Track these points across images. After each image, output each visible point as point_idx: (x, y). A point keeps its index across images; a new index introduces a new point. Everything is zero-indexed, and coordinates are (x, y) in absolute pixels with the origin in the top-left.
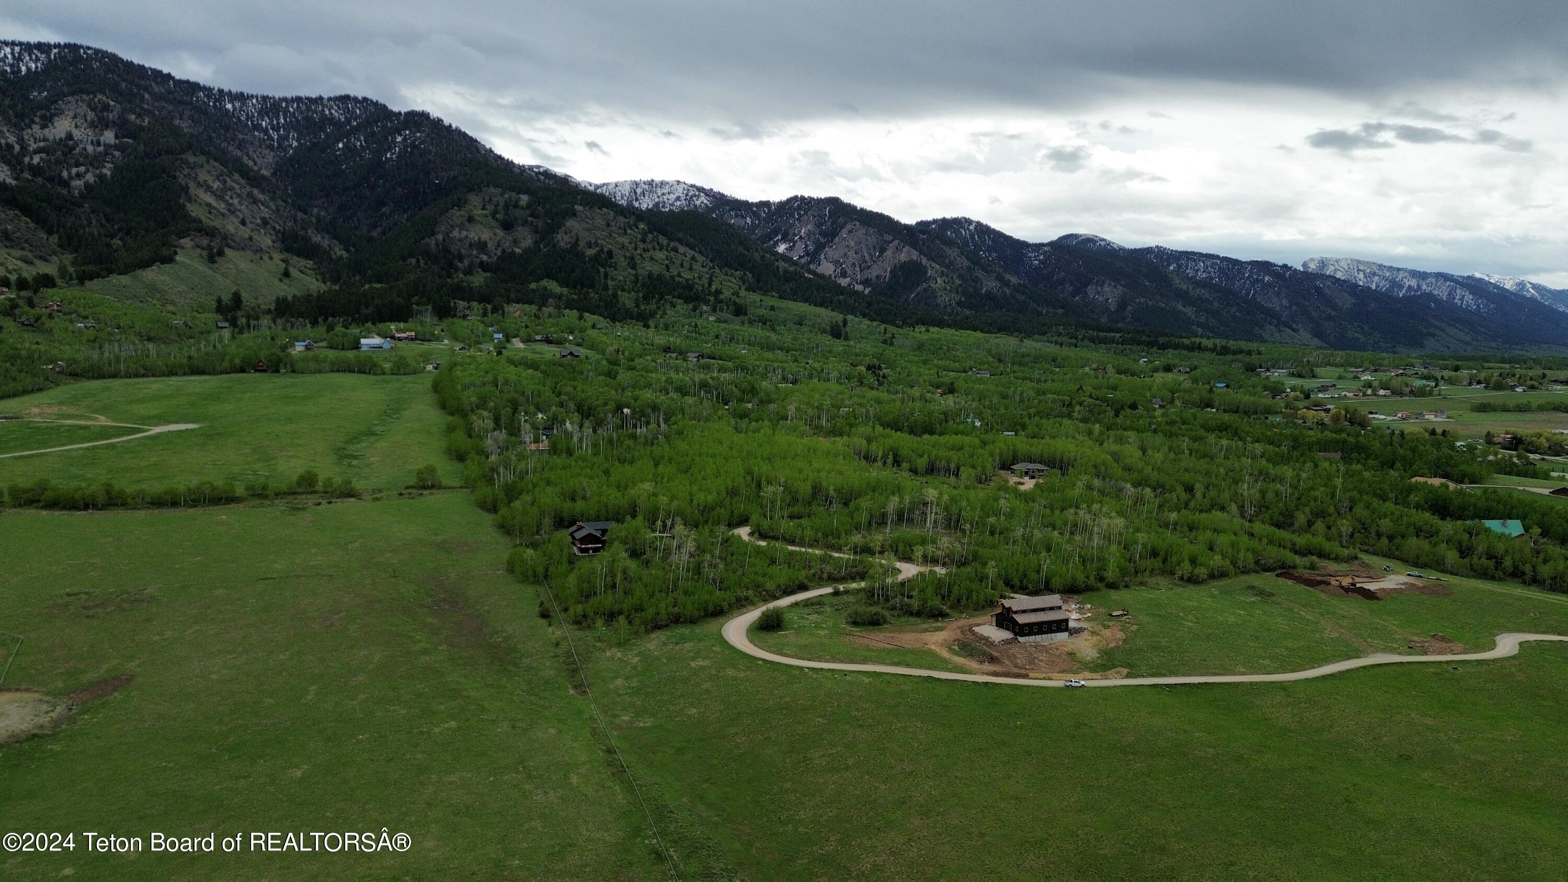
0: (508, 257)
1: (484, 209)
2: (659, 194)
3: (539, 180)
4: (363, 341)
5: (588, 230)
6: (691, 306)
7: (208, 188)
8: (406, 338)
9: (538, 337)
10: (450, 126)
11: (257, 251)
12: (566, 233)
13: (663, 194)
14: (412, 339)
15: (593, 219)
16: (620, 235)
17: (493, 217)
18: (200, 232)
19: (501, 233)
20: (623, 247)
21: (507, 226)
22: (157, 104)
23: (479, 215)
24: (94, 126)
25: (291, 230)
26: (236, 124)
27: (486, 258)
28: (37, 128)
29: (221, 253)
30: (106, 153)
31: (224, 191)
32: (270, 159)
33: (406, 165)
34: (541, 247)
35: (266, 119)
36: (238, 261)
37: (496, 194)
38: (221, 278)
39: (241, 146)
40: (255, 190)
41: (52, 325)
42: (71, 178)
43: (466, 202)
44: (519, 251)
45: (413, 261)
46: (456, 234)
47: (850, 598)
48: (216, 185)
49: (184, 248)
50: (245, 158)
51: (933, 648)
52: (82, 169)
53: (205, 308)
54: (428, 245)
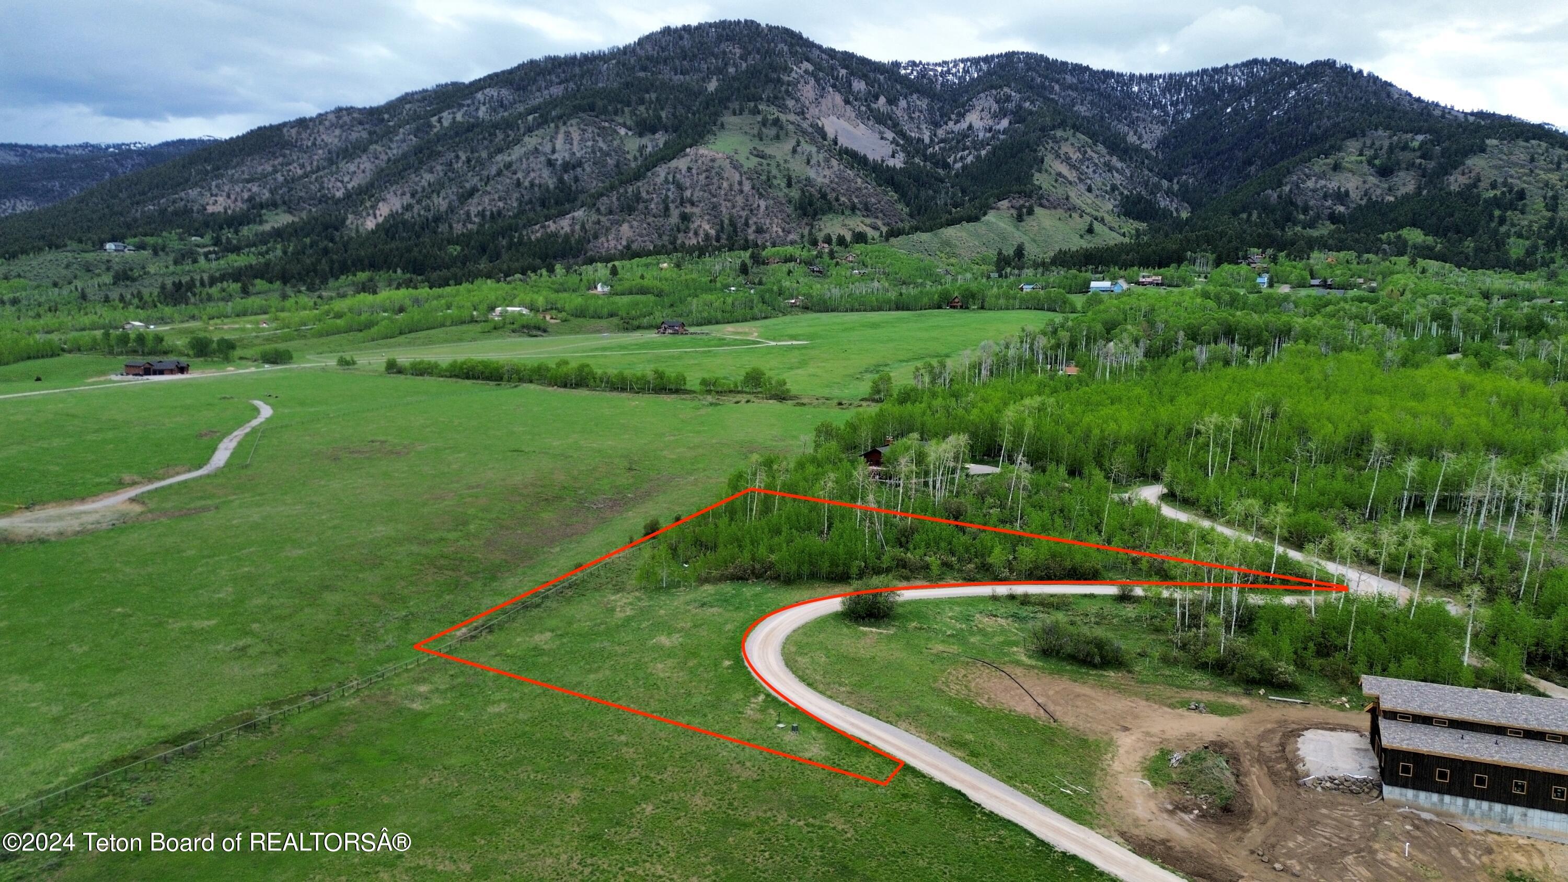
0: (1374, 206)
1: (1361, 155)
4: (1094, 284)
5: (1499, 167)
7: (1067, 160)
8: (1150, 283)
9: (1315, 283)
11: (1069, 210)
12: (1463, 174)
15: (1511, 154)
17: (1370, 163)
18: (1020, 193)
19: (1372, 180)
20: (1546, 185)
21: (1385, 172)
22: (1063, 93)
23: (1351, 163)
24: (995, 116)
25: (1139, 194)
26: (1136, 104)
27: (1342, 209)
28: (951, 124)
29: (1030, 212)
30: (993, 137)
31: (1082, 162)
32: (1158, 133)
33: (1289, 119)
34: (1425, 192)
35: (1168, 96)
36: (1044, 219)
37: (1382, 137)
38: (1017, 234)
39: (1132, 124)
40: (1115, 159)
41: (834, 271)
42: (955, 161)
43: (1339, 149)
44: (1392, 199)
45: (1244, 216)
46: (1310, 184)
47: (1130, 611)
48: (1075, 156)
49: (998, 209)
50: (1131, 133)
51: (1126, 741)
52: (967, 152)
53: (984, 261)
54: (1268, 197)
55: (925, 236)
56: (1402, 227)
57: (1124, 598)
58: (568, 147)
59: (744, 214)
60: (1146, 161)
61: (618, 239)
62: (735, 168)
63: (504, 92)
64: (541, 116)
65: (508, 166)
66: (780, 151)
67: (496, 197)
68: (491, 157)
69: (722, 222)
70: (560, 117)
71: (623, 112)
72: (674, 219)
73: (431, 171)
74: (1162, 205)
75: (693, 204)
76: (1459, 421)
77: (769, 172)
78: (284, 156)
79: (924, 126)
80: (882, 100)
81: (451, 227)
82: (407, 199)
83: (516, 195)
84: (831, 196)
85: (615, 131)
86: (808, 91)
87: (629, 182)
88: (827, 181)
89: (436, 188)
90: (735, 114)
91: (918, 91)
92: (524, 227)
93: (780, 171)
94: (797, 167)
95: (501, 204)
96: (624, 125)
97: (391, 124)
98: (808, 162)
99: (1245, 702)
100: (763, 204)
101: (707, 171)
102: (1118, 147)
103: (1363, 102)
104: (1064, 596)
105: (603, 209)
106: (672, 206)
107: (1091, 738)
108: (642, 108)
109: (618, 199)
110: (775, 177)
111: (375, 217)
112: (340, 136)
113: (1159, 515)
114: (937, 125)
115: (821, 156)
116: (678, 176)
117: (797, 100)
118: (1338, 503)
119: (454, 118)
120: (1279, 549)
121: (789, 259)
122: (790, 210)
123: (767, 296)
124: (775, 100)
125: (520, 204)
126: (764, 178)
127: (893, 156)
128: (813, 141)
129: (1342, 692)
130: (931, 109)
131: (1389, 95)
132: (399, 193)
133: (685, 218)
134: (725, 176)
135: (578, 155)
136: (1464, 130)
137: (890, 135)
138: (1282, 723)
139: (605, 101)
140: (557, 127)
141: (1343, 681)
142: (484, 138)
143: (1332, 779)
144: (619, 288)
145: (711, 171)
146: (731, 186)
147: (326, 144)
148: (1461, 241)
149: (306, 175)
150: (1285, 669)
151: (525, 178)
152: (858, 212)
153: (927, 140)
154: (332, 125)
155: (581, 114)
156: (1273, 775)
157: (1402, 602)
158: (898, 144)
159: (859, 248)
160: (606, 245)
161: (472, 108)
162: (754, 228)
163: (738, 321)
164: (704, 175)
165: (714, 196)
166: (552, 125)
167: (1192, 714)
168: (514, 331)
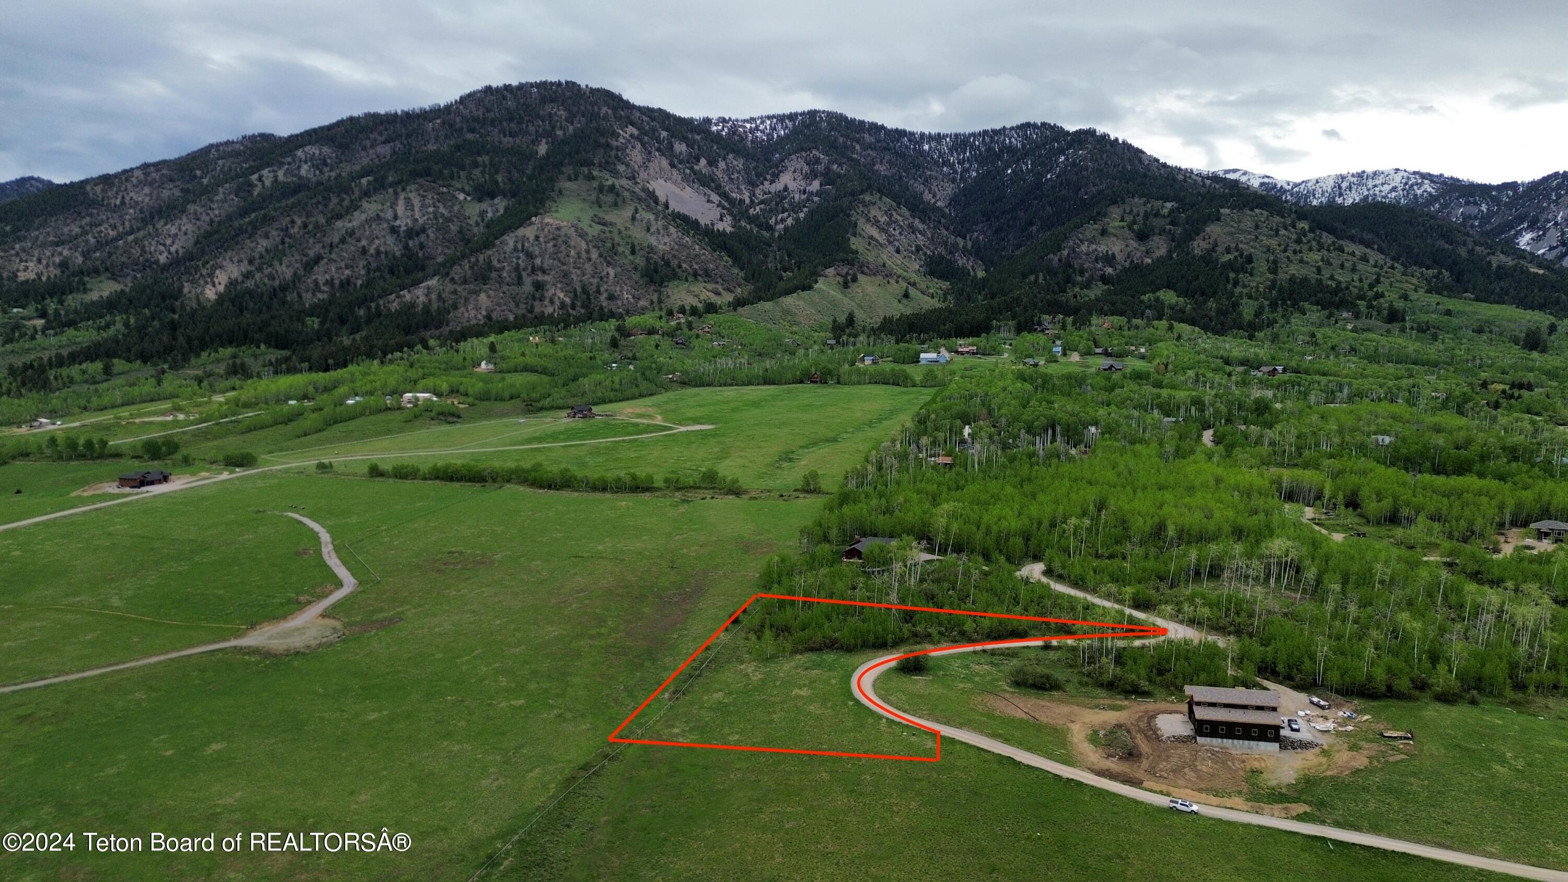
0: (1136, 268)
1: (1122, 220)
2: (1370, 186)
3: (1204, 185)
4: (923, 355)
5: (1231, 234)
6: (1326, 312)
7: (876, 223)
8: (968, 352)
9: (1099, 350)
10: (1117, 140)
11: (887, 275)
12: (1204, 239)
13: (1375, 186)
14: (973, 354)
15: (1240, 221)
16: (1270, 236)
17: (1130, 228)
18: (843, 262)
19: (1133, 243)
20: (1269, 250)
21: (1142, 237)
22: (864, 153)
23: (1115, 228)
24: (806, 177)
25: (940, 254)
26: (928, 163)
27: (1109, 270)
28: (766, 183)
29: (855, 279)
30: (808, 199)
31: (889, 224)
32: (949, 191)
33: (1061, 183)
34: (1175, 255)
35: (955, 154)
36: (867, 285)
37: (1138, 204)
38: (846, 301)
39: (927, 182)
40: (917, 221)
41: (695, 343)
42: (776, 223)
43: (1105, 215)
44: (1149, 261)
45: (1032, 278)
46: (1084, 248)
47: (1052, 655)
48: (883, 219)
49: (826, 276)
50: (927, 192)
51: (1075, 727)
52: (786, 214)
53: (821, 328)
54: (1051, 261)
55: (768, 305)
56: (1158, 289)
57: (1047, 647)
58: (410, 213)
59: (595, 281)
60: (943, 220)
61: (478, 309)
62: (580, 236)
63: (326, 150)
64: (376, 180)
65: (351, 233)
66: (620, 217)
67: (343, 264)
68: (329, 222)
69: (575, 291)
70: (399, 182)
71: (459, 177)
72: (528, 287)
73: (267, 236)
74: (960, 262)
75: (544, 272)
76: (1217, 514)
77: (613, 239)
78: (91, 215)
79: (743, 187)
80: (703, 162)
81: (300, 296)
82: (245, 267)
83: (362, 263)
84: (674, 263)
85: (454, 196)
86: (636, 155)
87: (479, 250)
88: (667, 248)
89: (277, 254)
90: (570, 179)
91: (733, 151)
92: (380, 297)
93: (622, 239)
94: (637, 233)
95: (347, 272)
96: (463, 190)
97: (205, 181)
98: (648, 230)
99: (1126, 703)
100: (612, 272)
101: (554, 239)
102: (919, 209)
103: (1120, 169)
104: (1015, 648)
105: (456, 278)
106: (524, 274)
107: (1059, 727)
108: (477, 172)
109: (471, 268)
110: (619, 245)
111: (214, 286)
112: (151, 195)
113: (1050, 589)
114: (753, 184)
115: (659, 223)
116: (526, 244)
117: (628, 165)
118: (1153, 577)
119: (276, 177)
120: (1128, 611)
121: (651, 332)
122: (636, 276)
123: (648, 373)
124: (607, 166)
125: (368, 272)
126: (609, 245)
127: (721, 220)
128: (649, 208)
129: (1172, 694)
130: (747, 170)
131: (1140, 161)
132: (235, 259)
133: (539, 286)
134: (572, 243)
135: (421, 221)
136: (1203, 198)
137: (715, 198)
138: (1146, 712)
139: (440, 166)
140: (396, 193)
141: (1172, 688)
142: (318, 202)
143: (1174, 737)
144: (504, 366)
145: (556, 237)
146: (579, 254)
147: (137, 203)
148: (1205, 302)
149: (119, 237)
150: (1144, 684)
151: (369, 245)
152: (699, 278)
153: (747, 201)
154: (140, 182)
155: (419, 180)
156: (1146, 736)
157: (1196, 642)
158: (724, 208)
159: (711, 318)
160: (466, 315)
161: (294, 166)
162: (605, 295)
163: (628, 399)
164: (552, 244)
165: (564, 264)
166: (391, 190)
167: (1103, 711)
168: (432, 419)
